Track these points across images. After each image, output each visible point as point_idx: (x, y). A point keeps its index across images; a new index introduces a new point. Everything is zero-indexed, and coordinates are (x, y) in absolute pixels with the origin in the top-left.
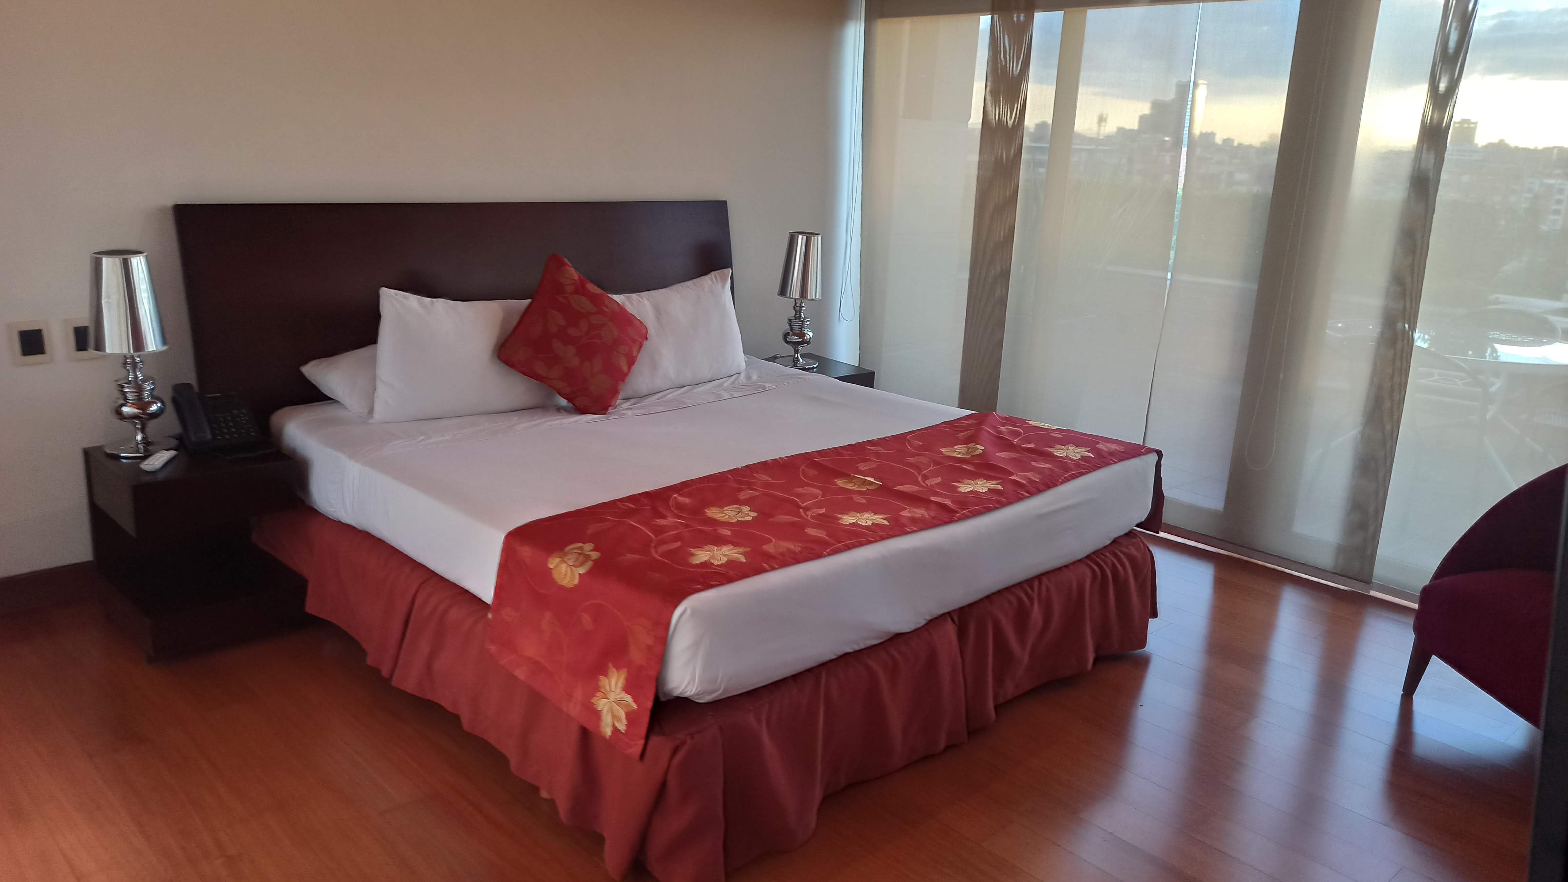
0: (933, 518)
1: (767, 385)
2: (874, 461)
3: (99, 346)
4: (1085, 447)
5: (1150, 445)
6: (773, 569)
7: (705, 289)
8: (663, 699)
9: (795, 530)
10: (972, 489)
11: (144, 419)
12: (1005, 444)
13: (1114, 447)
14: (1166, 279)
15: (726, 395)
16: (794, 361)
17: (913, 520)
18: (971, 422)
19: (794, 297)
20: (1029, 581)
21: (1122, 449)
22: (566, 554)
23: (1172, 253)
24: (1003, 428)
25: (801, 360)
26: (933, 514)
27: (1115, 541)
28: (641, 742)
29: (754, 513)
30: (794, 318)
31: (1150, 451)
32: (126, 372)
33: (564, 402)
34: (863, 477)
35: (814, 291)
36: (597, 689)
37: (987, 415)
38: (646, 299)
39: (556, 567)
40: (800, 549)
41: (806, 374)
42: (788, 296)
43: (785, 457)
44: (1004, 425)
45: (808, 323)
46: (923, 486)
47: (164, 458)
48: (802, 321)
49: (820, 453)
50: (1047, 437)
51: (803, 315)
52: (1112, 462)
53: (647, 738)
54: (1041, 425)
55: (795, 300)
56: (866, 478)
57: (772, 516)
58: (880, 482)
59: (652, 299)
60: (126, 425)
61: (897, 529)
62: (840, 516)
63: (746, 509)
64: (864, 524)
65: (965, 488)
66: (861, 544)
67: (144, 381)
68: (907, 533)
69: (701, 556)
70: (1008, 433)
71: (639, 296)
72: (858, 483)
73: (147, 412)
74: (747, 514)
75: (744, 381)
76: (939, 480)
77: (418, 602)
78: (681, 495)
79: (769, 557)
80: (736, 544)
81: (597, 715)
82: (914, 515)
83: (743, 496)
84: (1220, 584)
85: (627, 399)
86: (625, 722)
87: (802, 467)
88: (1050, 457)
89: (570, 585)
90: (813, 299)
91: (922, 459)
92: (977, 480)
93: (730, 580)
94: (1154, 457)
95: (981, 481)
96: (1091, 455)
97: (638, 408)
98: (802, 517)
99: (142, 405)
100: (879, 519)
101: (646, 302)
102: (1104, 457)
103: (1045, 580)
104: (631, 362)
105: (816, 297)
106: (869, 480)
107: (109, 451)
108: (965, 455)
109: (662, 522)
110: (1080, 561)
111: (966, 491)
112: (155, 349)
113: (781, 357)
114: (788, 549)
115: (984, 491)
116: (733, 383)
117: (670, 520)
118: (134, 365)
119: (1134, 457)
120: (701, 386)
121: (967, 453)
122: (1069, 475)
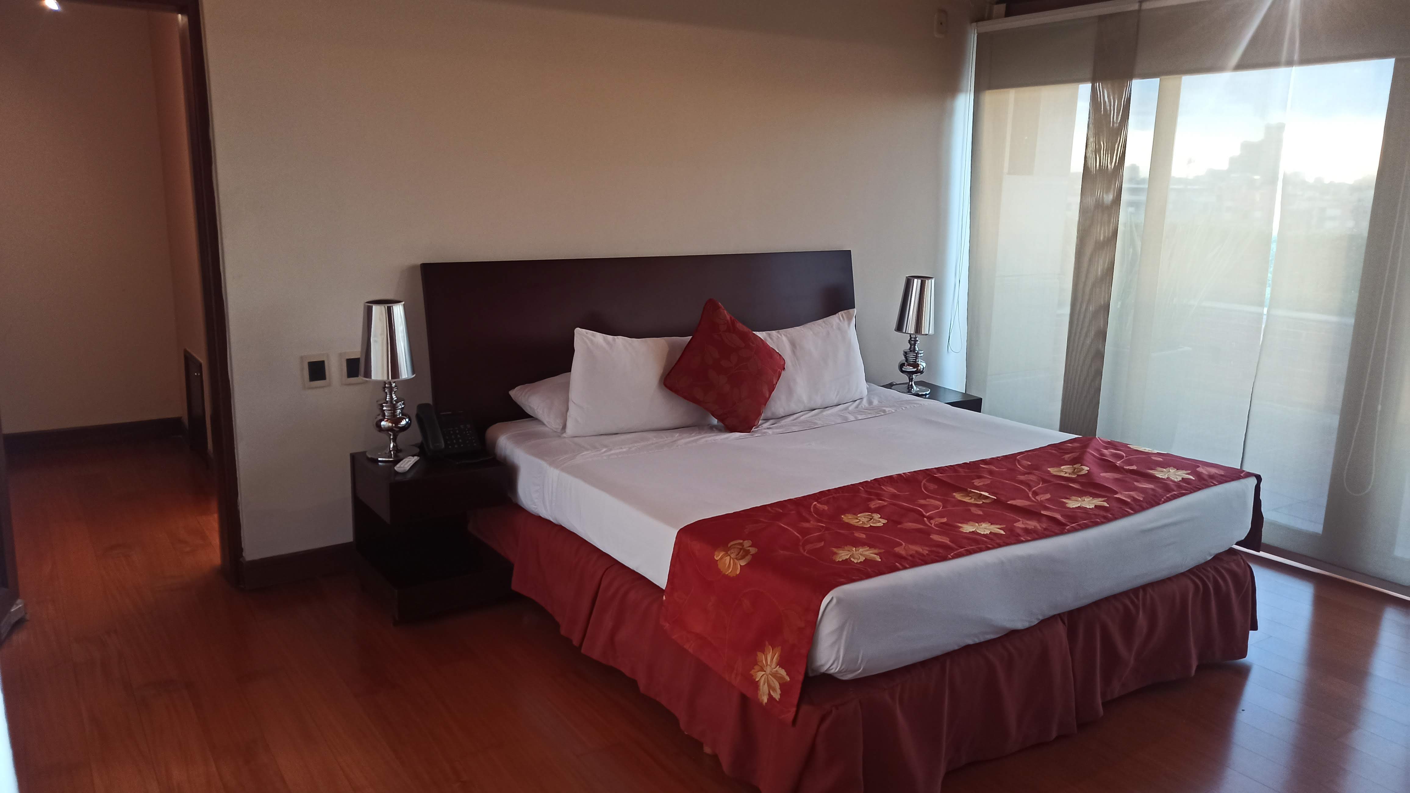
0: (1045, 529)
1: (887, 409)
2: (988, 478)
3: (368, 374)
4: (1186, 470)
5: (1247, 468)
6: (905, 568)
7: (834, 327)
8: (811, 674)
9: (923, 536)
10: (1079, 505)
11: (396, 431)
12: (1109, 466)
13: (1213, 471)
14: (1262, 314)
15: (852, 418)
16: (908, 388)
17: (1027, 531)
18: (1076, 445)
19: (909, 332)
20: (1135, 591)
21: (1222, 472)
22: (729, 549)
23: (1268, 290)
24: (1105, 451)
25: (915, 387)
26: (1044, 526)
27: (1217, 557)
28: (794, 709)
29: (884, 520)
30: (909, 351)
31: (1249, 475)
32: (385, 394)
33: (715, 421)
34: (978, 492)
35: (928, 327)
36: (755, 663)
37: (1091, 440)
38: (784, 335)
39: (721, 558)
40: (927, 552)
41: (921, 400)
42: (904, 331)
43: (908, 473)
44: (1106, 448)
45: (922, 355)
46: (1033, 501)
47: (411, 462)
48: (916, 353)
49: (938, 469)
50: (1147, 460)
51: (917, 348)
52: (1212, 484)
53: (798, 706)
54: (1142, 449)
55: (910, 335)
56: (982, 493)
57: (900, 523)
58: (994, 496)
59: (788, 335)
60: (383, 435)
61: (1012, 538)
62: (960, 525)
63: (877, 516)
64: (982, 533)
65: (1073, 503)
66: (981, 550)
67: (397, 402)
68: (1022, 542)
69: (843, 555)
70: (1111, 455)
71: (778, 332)
72: (974, 497)
73: (399, 425)
74: (878, 521)
75: (867, 405)
76: (1048, 496)
77: (604, 584)
78: (819, 503)
79: (900, 557)
80: (871, 546)
81: (756, 685)
82: (1028, 526)
83: (873, 505)
84: (1320, 603)
85: (767, 420)
86: (779, 691)
87: (924, 481)
88: (1153, 479)
89: (731, 575)
90: (926, 335)
91: (1032, 477)
92: (1084, 497)
93: (868, 576)
94: (1253, 481)
95: (1088, 498)
96: (1191, 477)
97: (777, 428)
98: (926, 525)
99: (396, 421)
100: (995, 529)
101: (784, 338)
102: (1204, 480)
103: (1150, 590)
104: (772, 389)
105: (929, 332)
106: (984, 495)
107: (370, 456)
108: (1072, 475)
109: (806, 525)
110: (1183, 574)
111: (1074, 507)
112: (407, 377)
113: (896, 384)
114: (917, 552)
115: (1091, 507)
116: (857, 407)
117: (812, 524)
118: (391, 389)
119: (1233, 480)
120: (828, 410)
121: (1073, 473)
122: (1171, 495)
